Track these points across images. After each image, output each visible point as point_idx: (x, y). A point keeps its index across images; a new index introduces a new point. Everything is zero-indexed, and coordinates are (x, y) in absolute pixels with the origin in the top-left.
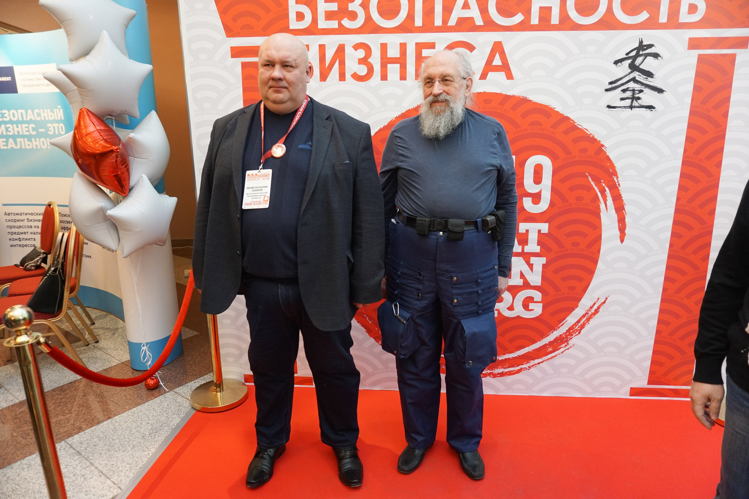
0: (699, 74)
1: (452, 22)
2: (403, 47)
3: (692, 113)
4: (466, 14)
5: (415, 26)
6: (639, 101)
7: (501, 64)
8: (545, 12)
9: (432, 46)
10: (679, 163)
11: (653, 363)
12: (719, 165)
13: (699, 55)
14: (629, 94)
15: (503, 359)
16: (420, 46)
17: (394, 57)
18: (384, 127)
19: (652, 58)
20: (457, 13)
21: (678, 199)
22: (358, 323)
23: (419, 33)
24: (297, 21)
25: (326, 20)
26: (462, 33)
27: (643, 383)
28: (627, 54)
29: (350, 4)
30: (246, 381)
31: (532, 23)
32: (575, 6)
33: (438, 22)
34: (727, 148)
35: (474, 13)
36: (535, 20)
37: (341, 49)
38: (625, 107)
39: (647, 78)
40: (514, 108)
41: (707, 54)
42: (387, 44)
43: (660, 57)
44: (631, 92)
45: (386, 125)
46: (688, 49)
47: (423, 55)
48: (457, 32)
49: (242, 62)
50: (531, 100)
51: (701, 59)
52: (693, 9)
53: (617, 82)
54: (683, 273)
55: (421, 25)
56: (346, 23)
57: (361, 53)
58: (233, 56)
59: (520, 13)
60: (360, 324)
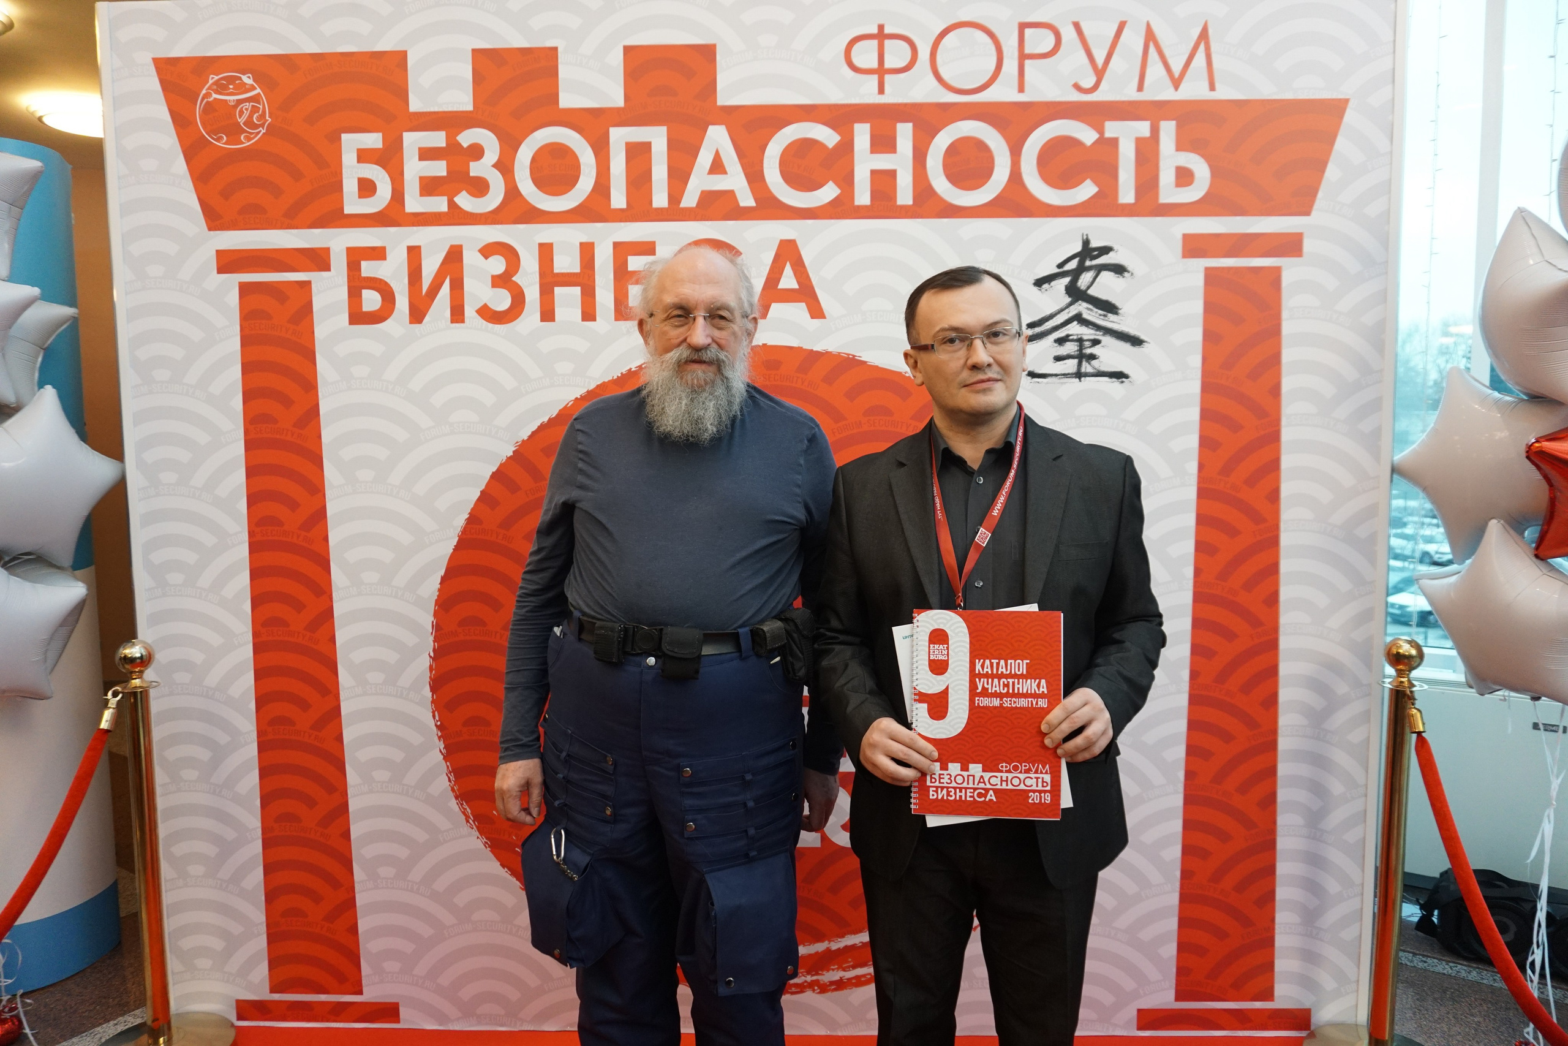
0: (1210, 308)
1: (690, 200)
2: (587, 251)
3: (1206, 387)
4: (719, 183)
5: (612, 207)
6: (1094, 362)
7: (796, 286)
8: (884, 181)
9: (647, 248)
10: (1191, 493)
11: (1182, 947)
12: (1274, 496)
13: (1207, 269)
14: (1071, 348)
15: (839, 949)
16: (622, 250)
17: (568, 271)
18: (550, 420)
19: (1112, 274)
20: (699, 182)
21: (1197, 572)
22: (504, 868)
23: (621, 221)
24: (360, 197)
25: (421, 195)
26: (710, 222)
27: (1164, 997)
28: (1060, 266)
29: (472, 165)
30: (239, 1018)
31: (857, 203)
32: (944, 169)
33: (660, 199)
34: (1287, 461)
35: (735, 181)
36: (863, 197)
37: (454, 256)
38: (1065, 375)
39: (1105, 316)
40: (829, 379)
41: (1223, 268)
42: (551, 245)
43: (1128, 272)
44: (1076, 343)
45: (554, 416)
46: (1185, 256)
47: (630, 268)
48: (701, 220)
49: (240, 283)
50: (864, 363)
51: (1211, 276)
52: (1184, 177)
53: (1044, 323)
54: (1227, 737)
55: (624, 205)
56: (465, 201)
57: (497, 265)
58: (221, 270)
59: (831, 183)
60: (506, 869)
